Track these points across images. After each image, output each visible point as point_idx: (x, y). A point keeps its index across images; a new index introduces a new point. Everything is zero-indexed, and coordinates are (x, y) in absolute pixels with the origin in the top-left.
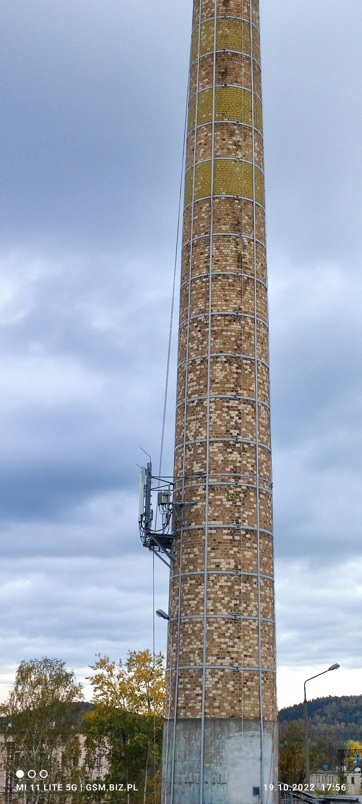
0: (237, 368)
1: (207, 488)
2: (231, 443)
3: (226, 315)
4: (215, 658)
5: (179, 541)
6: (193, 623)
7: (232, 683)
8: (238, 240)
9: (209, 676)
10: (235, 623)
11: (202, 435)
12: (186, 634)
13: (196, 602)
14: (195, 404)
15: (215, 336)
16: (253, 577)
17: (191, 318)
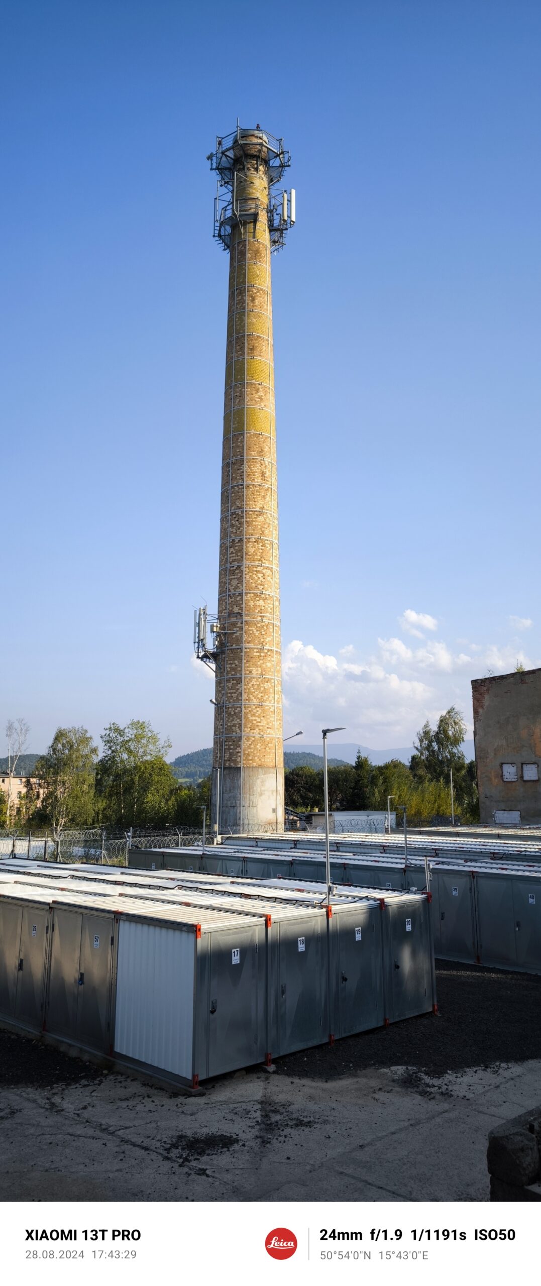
0: (262, 546)
1: (244, 622)
2: (259, 594)
3: (255, 511)
4: (249, 729)
5: (224, 656)
6: (234, 708)
7: (260, 744)
8: (262, 462)
9: (246, 741)
10: (261, 707)
11: (240, 588)
12: (230, 715)
13: (236, 695)
14: (234, 568)
15: (248, 525)
16: (271, 679)
17: (231, 512)
